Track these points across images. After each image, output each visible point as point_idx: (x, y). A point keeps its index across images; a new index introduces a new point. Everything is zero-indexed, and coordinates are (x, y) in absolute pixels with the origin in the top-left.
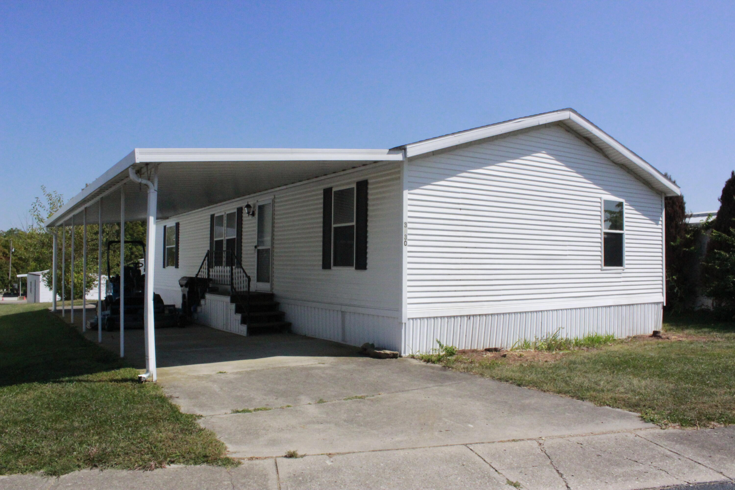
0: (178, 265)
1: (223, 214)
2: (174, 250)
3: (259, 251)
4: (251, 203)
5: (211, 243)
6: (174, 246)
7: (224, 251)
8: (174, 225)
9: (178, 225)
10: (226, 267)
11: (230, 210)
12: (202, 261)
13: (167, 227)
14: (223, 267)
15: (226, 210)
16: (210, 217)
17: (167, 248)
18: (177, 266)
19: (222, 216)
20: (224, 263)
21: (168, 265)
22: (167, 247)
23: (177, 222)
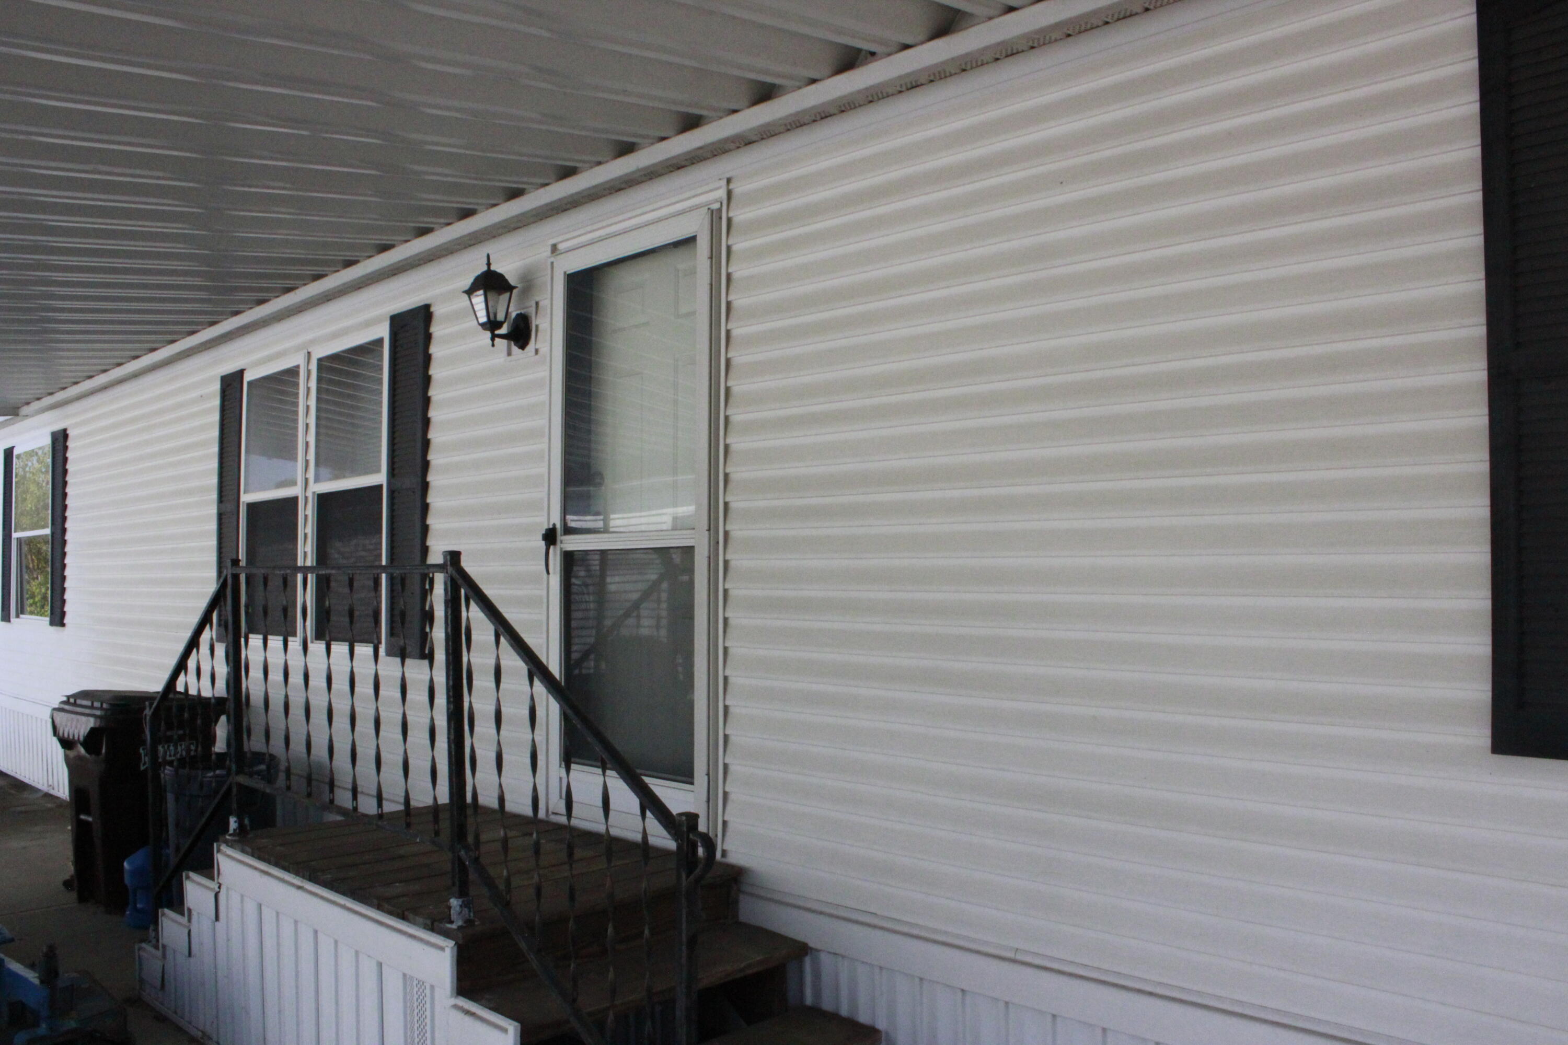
0: (63, 614)
1: (297, 360)
2: (47, 549)
3: (569, 559)
4: (507, 267)
5: (225, 521)
6: (47, 531)
7: (305, 570)
8: (47, 441)
9: (60, 440)
10: (317, 648)
11: (335, 336)
12: (180, 648)
13: (16, 452)
14: (295, 644)
15: (312, 342)
16: (217, 387)
17: (19, 540)
18: (58, 619)
19: (293, 372)
20: (306, 625)
21: (21, 611)
22: (15, 535)
23: (58, 427)
